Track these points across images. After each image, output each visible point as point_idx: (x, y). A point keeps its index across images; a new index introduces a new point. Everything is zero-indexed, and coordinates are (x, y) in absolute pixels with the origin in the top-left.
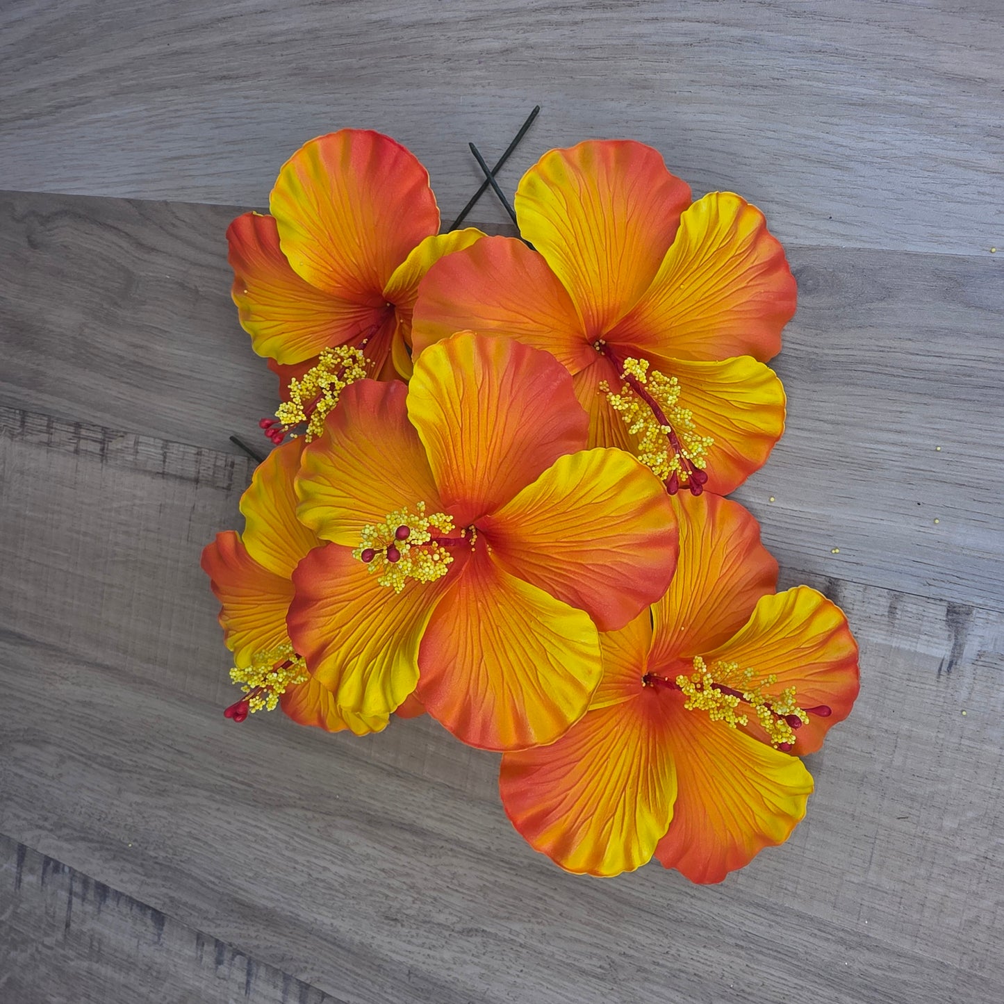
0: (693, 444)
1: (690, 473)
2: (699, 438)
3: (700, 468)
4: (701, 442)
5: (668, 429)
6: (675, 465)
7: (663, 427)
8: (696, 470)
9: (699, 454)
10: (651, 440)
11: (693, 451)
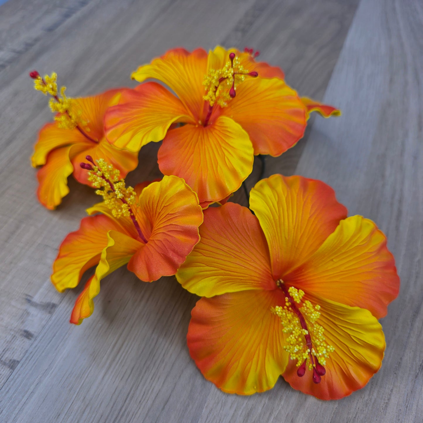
0: (320, 347)
1: (314, 365)
2: (325, 345)
3: (322, 364)
4: (326, 348)
5: (306, 332)
6: (306, 356)
7: (304, 330)
8: (318, 364)
9: (323, 355)
10: (295, 337)
11: (319, 351)
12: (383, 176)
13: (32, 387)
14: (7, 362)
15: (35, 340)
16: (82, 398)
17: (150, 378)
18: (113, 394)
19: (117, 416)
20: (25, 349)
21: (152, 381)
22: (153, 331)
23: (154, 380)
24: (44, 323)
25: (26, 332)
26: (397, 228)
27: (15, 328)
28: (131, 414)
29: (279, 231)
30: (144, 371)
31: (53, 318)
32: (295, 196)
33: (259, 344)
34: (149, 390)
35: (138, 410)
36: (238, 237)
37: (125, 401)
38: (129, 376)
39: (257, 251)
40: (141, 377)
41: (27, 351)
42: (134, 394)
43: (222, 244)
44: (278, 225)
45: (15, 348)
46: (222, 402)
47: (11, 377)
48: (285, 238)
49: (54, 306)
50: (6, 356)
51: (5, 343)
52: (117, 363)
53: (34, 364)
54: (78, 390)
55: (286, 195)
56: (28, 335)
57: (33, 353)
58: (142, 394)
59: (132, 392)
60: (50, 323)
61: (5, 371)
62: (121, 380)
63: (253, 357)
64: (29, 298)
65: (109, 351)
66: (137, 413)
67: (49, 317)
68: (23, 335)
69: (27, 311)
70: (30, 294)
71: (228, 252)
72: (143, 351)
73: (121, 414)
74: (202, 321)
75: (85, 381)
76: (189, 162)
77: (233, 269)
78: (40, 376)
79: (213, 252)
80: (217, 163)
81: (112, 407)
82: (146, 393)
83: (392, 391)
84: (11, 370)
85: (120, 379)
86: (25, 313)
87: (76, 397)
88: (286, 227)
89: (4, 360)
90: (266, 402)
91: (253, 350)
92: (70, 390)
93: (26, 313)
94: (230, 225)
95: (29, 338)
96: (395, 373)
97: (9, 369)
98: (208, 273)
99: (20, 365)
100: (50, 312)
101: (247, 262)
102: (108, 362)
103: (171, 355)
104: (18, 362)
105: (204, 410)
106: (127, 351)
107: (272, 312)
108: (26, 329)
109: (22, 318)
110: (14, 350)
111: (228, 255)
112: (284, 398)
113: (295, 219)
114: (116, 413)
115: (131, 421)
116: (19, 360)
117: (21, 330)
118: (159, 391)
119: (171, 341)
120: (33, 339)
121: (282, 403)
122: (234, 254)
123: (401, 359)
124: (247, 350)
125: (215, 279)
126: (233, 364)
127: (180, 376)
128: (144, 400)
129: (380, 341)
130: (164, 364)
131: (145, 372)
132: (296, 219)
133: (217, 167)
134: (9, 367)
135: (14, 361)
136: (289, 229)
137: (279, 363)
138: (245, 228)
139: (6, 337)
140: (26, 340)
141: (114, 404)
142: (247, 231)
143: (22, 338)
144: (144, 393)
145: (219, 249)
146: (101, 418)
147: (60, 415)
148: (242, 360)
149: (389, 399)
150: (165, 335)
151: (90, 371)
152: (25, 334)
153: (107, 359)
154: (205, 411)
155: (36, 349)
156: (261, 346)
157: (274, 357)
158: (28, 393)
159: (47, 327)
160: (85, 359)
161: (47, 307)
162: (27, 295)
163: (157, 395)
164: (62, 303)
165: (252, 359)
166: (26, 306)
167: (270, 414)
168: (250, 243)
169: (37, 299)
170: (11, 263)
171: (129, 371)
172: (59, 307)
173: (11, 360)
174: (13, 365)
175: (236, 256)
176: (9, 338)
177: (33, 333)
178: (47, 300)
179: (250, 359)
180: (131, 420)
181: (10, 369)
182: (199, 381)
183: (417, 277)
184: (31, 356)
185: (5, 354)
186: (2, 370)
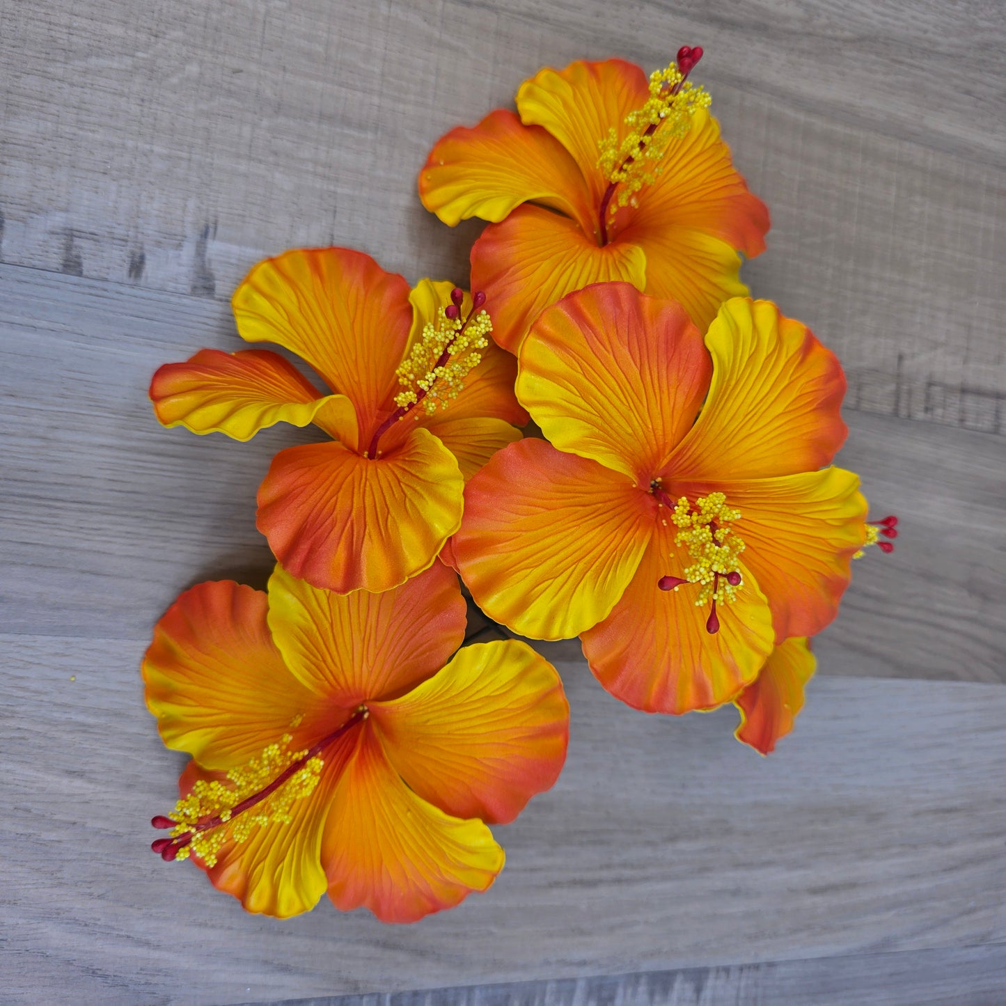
8: (177, 847)
11: (200, 846)
12: (673, 839)
13: (43, 324)
14: (74, 253)
15: (132, 286)
16: (55, 424)
17: (129, 529)
18: (80, 476)
19: (44, 498)
20: (108, 274)
21: (124, 535)
22: (217, 503)
23: (128, 538)
24: (171, 286)
25: (142, 258)
26: (556, 885)
27: (143, 233)
28: (56, 520)
29: (435, 708)
30: (138, 513)
31: (185, 301)
32: (516, 723)
33: (229, 711)
34: (107, 536)
35: (66, 530)
36: (401, 638)
37: (74, 502)
38: (120, 491)
39: (389, 676)
40: (125, 513)
41: (105, 280)
42: (92, 512)
43: (379, 612)
44: (446, 705)
45: (105, 255)
46: (126, 666)
47: (49, 274)
48: (428, 721)
49: (209, 290)
50: (83, 245)
51: (108, 230)
52: (136, 460)
53: (86, 306)
54: (66, 410)
55: (511, 707)
56: (137, 266)
57: (105, 293)
58: (95, 526)
59: (94, 507)
60: (173, 299)
61: (55, 255)
62: (110, 480)
63: (205, 707)
64: (211, 230)
65: (154, 435)
66: (61, 530)
67: (184, 291)
68: (132, 257)
69: (183, 241)
70: (220, 229)
71: (369, 625)
72: (173, 498)
73: (51, 503)
74: (235, 608)
75: (87, 415)
76: (526, 507)
77: (340, 640)
78: (68, 328)
79: (359, 600)
80: (536, 566)
81: (56, 484)
82: (100, 532)
83: (230, 928)
84: (61, 267)
85: (108, 477)
86: (179, 238)
87: (53, 411)
88: (447, 719)
89: (76, 243)
90: (148, 737)
91: (216, 703)
92: (62, 396)
93: (178, 240)
94: (418, 619)
95: (130, 271)
96: (261, 929)
97: (61, 262)
98: (314, 603)
99: (75, 279)
100: (194, 288)
101: (365, 660)
102: (134, 444)
103: (181, 551)
104: (80, 274)
105: (103, 641)
106: (164, 470)
107: (293, 718)
108: (148, 257)
109: (165, 238)
110: (100, 254)
111: (362, 628)
112: (165, 764)
113: (465, 732)
114: (50, 494)
115: (45, 525)
116: (85, 273)
117: (141, 248)
118: (110, 554)
119: (207, 542)
120: (131, 281)
121: (156, 763)
122: (370, 636)
123: (290, 934)
124: (214, 693)
125: (306, 619)
126: (184, 675)
127: (148, 580)
128: (87, 534)
129: (289, 908)
130: (162, 545)
131: (137, 517)
132: (468, 735)
133: (527, 568)
134: (66, 261)
135: (80, 264)
136: (445, 724)
137: (207, 752)
138: (421, 649)
139: (119, 224)
140: (127, 266)
141: (63, 484)
142: (415, 654)
143: (127, 259)
144: (99, 529)
145: (369, 610)
146: (32, 471)
147: (13, 398)
148: (194, 688)
149: (213, 927)
150: (215, 527)
151: (106, 417)
152: (137, 259)
153: (139, 440)
154: (100, 643)
155: (116, 296)
156: (227, 716)
157: (215, 741)
158: (32, 322)
159: (163, 297)
160: (125, 398)
161: (203, 278)
162: (216, 223)
163: (104, 553)
164: (220, 303)
165: (200, 705)
166: (192, 234)
167: (130, 749)
168: (397, 663)
169: (214, 247)
170: (276, 153)
171: (129, 488)
172: (209, 301)
173: (78, 257)
174: (72, 265)
175: (366, 642)
176: (120, 231)
177: (144, 274)
178: (218, 271)
179: (201, 701)
180: (46, 523)
181: (61, 264)
182: (151, 614)
183: (457, 935)
184: (100, 293)
185: (87, 239)
186: (56, 250)
